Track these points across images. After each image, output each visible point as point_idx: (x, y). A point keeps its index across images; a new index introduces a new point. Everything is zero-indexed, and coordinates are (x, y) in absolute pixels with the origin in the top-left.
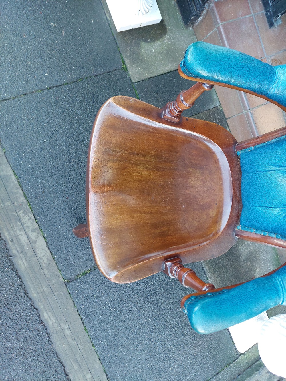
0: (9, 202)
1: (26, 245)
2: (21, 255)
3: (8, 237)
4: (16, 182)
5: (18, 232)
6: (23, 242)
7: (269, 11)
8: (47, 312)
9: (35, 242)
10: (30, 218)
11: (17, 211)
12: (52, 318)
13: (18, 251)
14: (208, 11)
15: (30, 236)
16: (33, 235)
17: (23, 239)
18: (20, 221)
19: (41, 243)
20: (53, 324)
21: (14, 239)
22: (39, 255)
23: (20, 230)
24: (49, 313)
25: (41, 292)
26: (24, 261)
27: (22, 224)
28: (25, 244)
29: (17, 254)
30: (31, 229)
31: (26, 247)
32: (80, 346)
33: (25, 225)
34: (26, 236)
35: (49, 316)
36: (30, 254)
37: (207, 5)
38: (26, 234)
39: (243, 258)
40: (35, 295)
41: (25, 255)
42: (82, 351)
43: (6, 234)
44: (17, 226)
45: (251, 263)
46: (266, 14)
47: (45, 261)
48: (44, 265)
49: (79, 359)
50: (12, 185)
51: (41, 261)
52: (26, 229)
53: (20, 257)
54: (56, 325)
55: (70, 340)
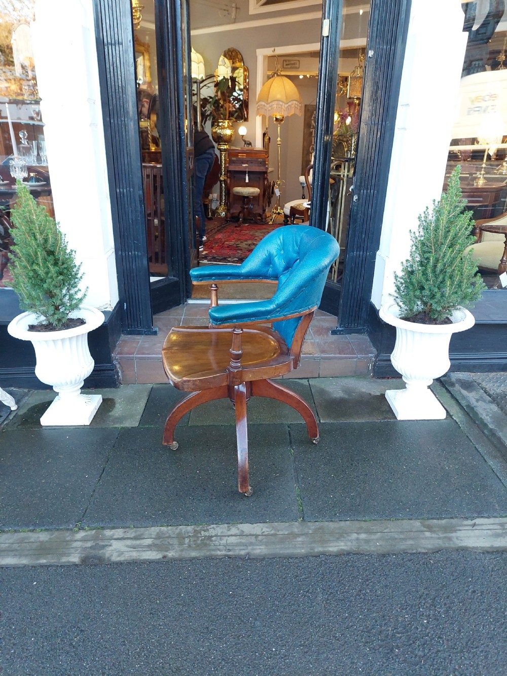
0: (186, 539)
1: (241, 540)
2: (250, 548)
3: (224, 553)
4: (170, 527)
5: (222, 542)
6: (236, 541)
7: (145, 332)
8: (330, 547)
9: (242, 531)
10: (213, 528)
11: (200, 536)
12: (338, 544)
13: (244, 549)
14: (119, 363)
15: (233, 534)
16: (234, 531)
17: (233, 540)
18: (212, 537)
19: (247, 528)
20: (347, 546)
21: (228, 548)
22: (259, 533)
23: (221, 539)
24: (331, 545)
25: (302, 544)
26: (258, 547)
27: (216, 536)
28: (239, 540)
29: (247, 551)
30: (226, 531)
31: (243, 541)
32: (385, 531)
33: (219, 534)
34: (230, 537)
35: (335, 546)
36: (253, 539)
37: (115, 362)
38: (228, 536)
39: (347, 397)
40: (303, 551)
41: (251, 544)
42: (393, 530)
43: (219, 553)
44: (215, 541)
45: (354, 393)
46: (146, 335)
47: (268, 530)
48: (273, 532)
49: (402, 536)
50: (170, 532)
51: (266, 533)
52: (222, 535)
53: (253, 549)
54: (349, 543)
55: (373, 537)
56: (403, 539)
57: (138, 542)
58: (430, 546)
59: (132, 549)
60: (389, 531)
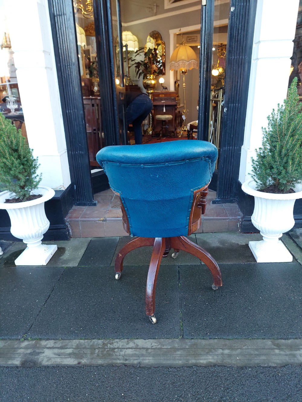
0: (96, 350)
1: (135, 352)
2: (141, 358)
3: (122, 361)
4: (86, 341)
5: (121, 353)
6: (132, 353)
7: (88, 204)
8: (201, 359)
9: (137, 345)
10: (117, 342)
11: (106, 347)
12: (207, 358)
13: (136, 359)
14: (70, 224)
15: (130, 347)
16: (131, 345)
17: (129, 352)
18: (115, 349)
19: (140, 342)
20: (214, 359)
21: (125, 358)
22: (149, 346)
23: (121, 351)
24: (201, 358)
25: (180, 357)
26: (147, 358)
27: (118, 348)
28: (134, 352)
29: (139, 361)
30: (125, 345)
31: (137, 353)
32: (244, 348)
33: (120, 347)
34: (128, 349)
35: (205, 359)
36: (144, 352)
37: (67, 224)
38: (127, 349)
40: (180, 362)
41: (143, 355)
42: (249, 347)
43: (118, 361)
44: (117, 352)
47: (156, 344)
48: (159, 346)
49: (256, 353)
50: (86, 344)
51: (154, 347)
52: (123, 347)
53: (143, 360)
54: (216, 357)
55: (234, 352)
56: (258, 355)
57: (63, 351)
58: (278, 361)
59: (57, 356)
60: (247, 348)
